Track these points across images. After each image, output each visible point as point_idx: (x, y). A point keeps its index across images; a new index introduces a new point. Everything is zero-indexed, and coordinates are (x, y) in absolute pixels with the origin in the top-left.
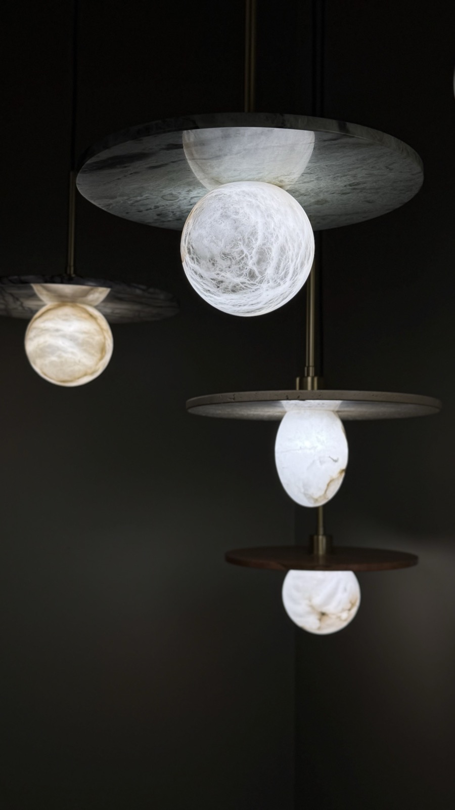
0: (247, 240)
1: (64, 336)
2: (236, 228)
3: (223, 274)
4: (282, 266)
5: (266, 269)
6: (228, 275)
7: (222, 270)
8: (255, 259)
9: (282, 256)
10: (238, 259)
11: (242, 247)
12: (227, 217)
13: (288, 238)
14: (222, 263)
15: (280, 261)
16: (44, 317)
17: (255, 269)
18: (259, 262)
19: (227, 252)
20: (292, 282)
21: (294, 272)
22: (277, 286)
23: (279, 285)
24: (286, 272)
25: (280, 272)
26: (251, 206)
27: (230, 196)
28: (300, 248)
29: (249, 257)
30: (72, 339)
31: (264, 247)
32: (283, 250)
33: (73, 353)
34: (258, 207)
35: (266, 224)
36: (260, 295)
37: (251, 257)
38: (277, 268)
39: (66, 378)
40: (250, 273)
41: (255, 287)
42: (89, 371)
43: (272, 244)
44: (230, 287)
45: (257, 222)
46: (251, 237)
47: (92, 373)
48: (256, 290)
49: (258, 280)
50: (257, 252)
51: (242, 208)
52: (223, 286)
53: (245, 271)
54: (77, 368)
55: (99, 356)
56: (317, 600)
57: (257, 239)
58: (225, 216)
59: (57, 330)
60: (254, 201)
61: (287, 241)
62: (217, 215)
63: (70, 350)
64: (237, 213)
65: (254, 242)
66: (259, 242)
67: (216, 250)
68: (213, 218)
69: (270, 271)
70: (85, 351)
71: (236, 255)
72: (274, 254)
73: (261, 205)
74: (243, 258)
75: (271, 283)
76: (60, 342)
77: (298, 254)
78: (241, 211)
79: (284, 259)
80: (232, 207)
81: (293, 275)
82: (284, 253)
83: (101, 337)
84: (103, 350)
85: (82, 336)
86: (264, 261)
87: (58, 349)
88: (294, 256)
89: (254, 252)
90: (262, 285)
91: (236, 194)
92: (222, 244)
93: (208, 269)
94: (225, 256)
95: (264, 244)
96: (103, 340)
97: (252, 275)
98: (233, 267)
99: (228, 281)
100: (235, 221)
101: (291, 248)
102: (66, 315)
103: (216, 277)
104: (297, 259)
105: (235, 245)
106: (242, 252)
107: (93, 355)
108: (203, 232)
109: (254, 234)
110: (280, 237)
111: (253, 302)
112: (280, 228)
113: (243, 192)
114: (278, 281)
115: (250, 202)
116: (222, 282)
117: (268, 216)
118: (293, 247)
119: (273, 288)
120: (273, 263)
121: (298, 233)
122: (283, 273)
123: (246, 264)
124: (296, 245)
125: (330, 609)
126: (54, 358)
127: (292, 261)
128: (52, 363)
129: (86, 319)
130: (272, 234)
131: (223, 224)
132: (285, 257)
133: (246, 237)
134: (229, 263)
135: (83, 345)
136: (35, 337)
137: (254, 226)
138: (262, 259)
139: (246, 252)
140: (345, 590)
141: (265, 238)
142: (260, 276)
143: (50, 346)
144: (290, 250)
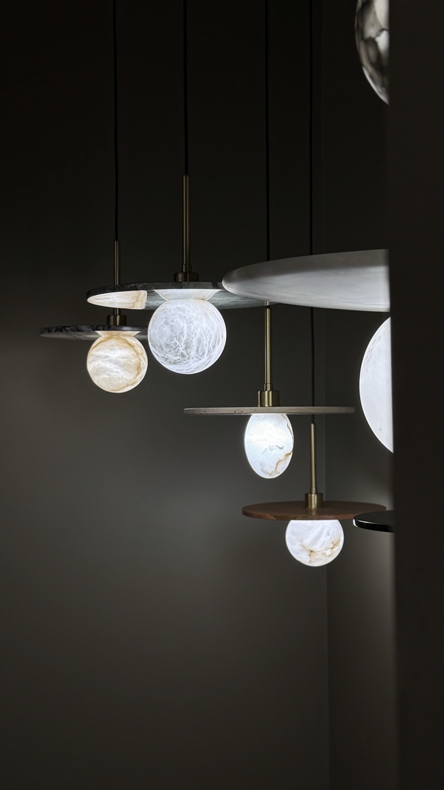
0: (178, 337)
1: (110, 361)
2: (172, 330)
3: (167, 355)
4: (200, 349)
5: (190, 352)
6: (170, 355)
7: (166, 353)
8: (184, 347)
9: (199, 344)
10: (174, 347)
11: (175, 341)
12: (168, 324)
13: (203, 334)
14: (167, 350)
15: (198, 347)
16: (98, 347)
17: (184, 352)
18: (186, 348)
19: (168, 343)
20: (208, 356)
21: (209, 352)
22: (199, 360)
23: (200, 359)
24: (203, 353)
25: (199, 352)
26: (181, 316)
27: (170, 311)
28: (211, 338)
29: (180, 346)
30: (116, 362)
31: (188, 341)
32: (199, 341)
33: (117, 372)
34: (185, 317)
35: (189, 327)
36: (190, 365)
37: (181, 346)
38: (197, 351)
39: (115, 389)
40: (182, 354)
41: (186, 362)
42: (130, 383)
43: (193, 338)
44: (172, 361)
45: (183, 327)
46: (180, 335)
47: (132, 384)
48: (187, 363)
49: (187, 358)
50: (184, 343)
51: (176, 318)
52: (169, 360)
53: (179, 354)
54: (121, 382)
55: (136, 372)
56: (307, 542)
57: (183, 336)
58: (166, 323)
59: (107, 357)
60: (182, 314)
61: (202, 335)
62: (162, 323)
63: (115, 370)
64: (173, 321)
65: (182, 338)
66: (185, 338)
67: (163, 342)
68: (160, 324)
69: (193, 353)
70: (125, 370)
71: (173, 346)
72: (194, 343)
73: (186, 316)
74: (177, 347)
75: (195, 359)
76: (108, 365)
77: (209, 342)
78: (175, 320)
79: (201, 345)
80: (170, 318)
81: (208, 354)
82: (201, 342)
83: (138, 359)
84: (139, 368)
85: (122, 361)
86: (189, 348)
87: (107, 369)
88: (207, 343)
89: (182, 343)
90: (190, 360)
91: (174, 309)
92: (165, 339)
93: (160, 352)
94: (167, 345)
95: (188, 339)
96: (139, 362)
97: (183, 356)
98: (172, 352)
99: (170, 358)
100: (172, 326)
101: (205, 339)
102: (112, 346)
103: (164, 356)
104: (209, 345)
105: (172, 340)
106: (176, 343)
107: (132, 372)
108: (156, 331)
109: (182, 333)
110: (197, 334)
111: (188, 368)
112: (197, 329)
113: (178, 307)
114: (200, 357)
115: (180, 314)
116: (168, 359)
117: (190, 323)
118: (206, 338)
119: (196, 361)
120: (195, 349)
121: (209, 330)
122: (201, 353)
123: (178, 350)
124: (208, 338)
125: (316, 548)
126: (105, 376)
127: (206, 346)
128: (104, 379)
129: (126, 347)
130: (192, 333)
131: (165, 328)
132: (201, 344)
133: (178, 336)
134: (170, 349)
135: (125, 366)
136: (92, 361)
137: (182, 329)
138: (187, 346)
139: (178, 343)
140: (328, 534)
141: (188, 335)
142: (187, 356)
143: (102, 368)
144: (204, 340)
